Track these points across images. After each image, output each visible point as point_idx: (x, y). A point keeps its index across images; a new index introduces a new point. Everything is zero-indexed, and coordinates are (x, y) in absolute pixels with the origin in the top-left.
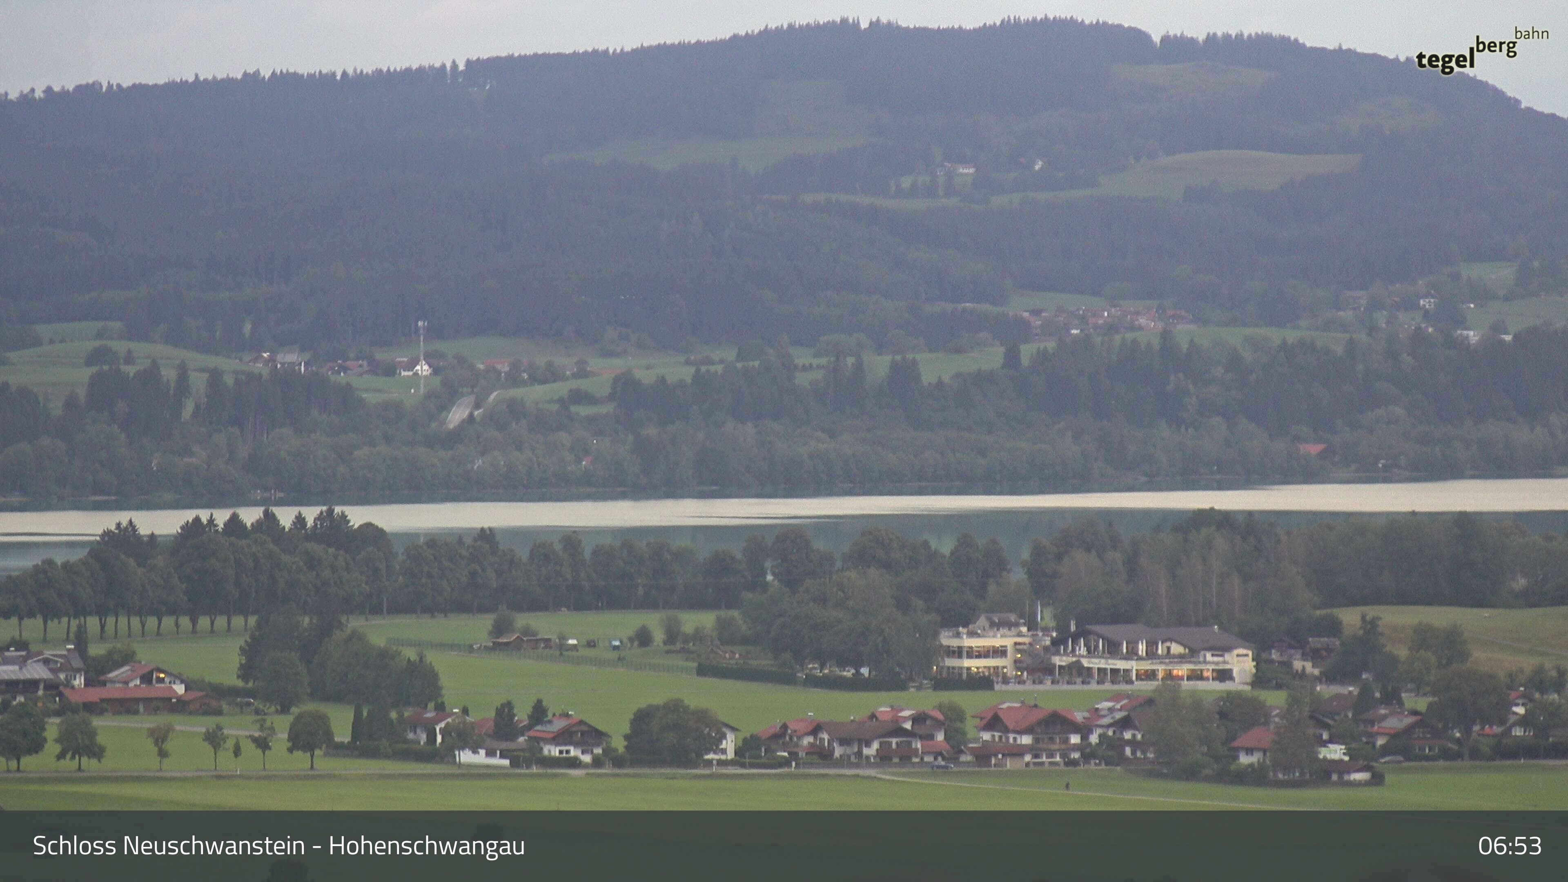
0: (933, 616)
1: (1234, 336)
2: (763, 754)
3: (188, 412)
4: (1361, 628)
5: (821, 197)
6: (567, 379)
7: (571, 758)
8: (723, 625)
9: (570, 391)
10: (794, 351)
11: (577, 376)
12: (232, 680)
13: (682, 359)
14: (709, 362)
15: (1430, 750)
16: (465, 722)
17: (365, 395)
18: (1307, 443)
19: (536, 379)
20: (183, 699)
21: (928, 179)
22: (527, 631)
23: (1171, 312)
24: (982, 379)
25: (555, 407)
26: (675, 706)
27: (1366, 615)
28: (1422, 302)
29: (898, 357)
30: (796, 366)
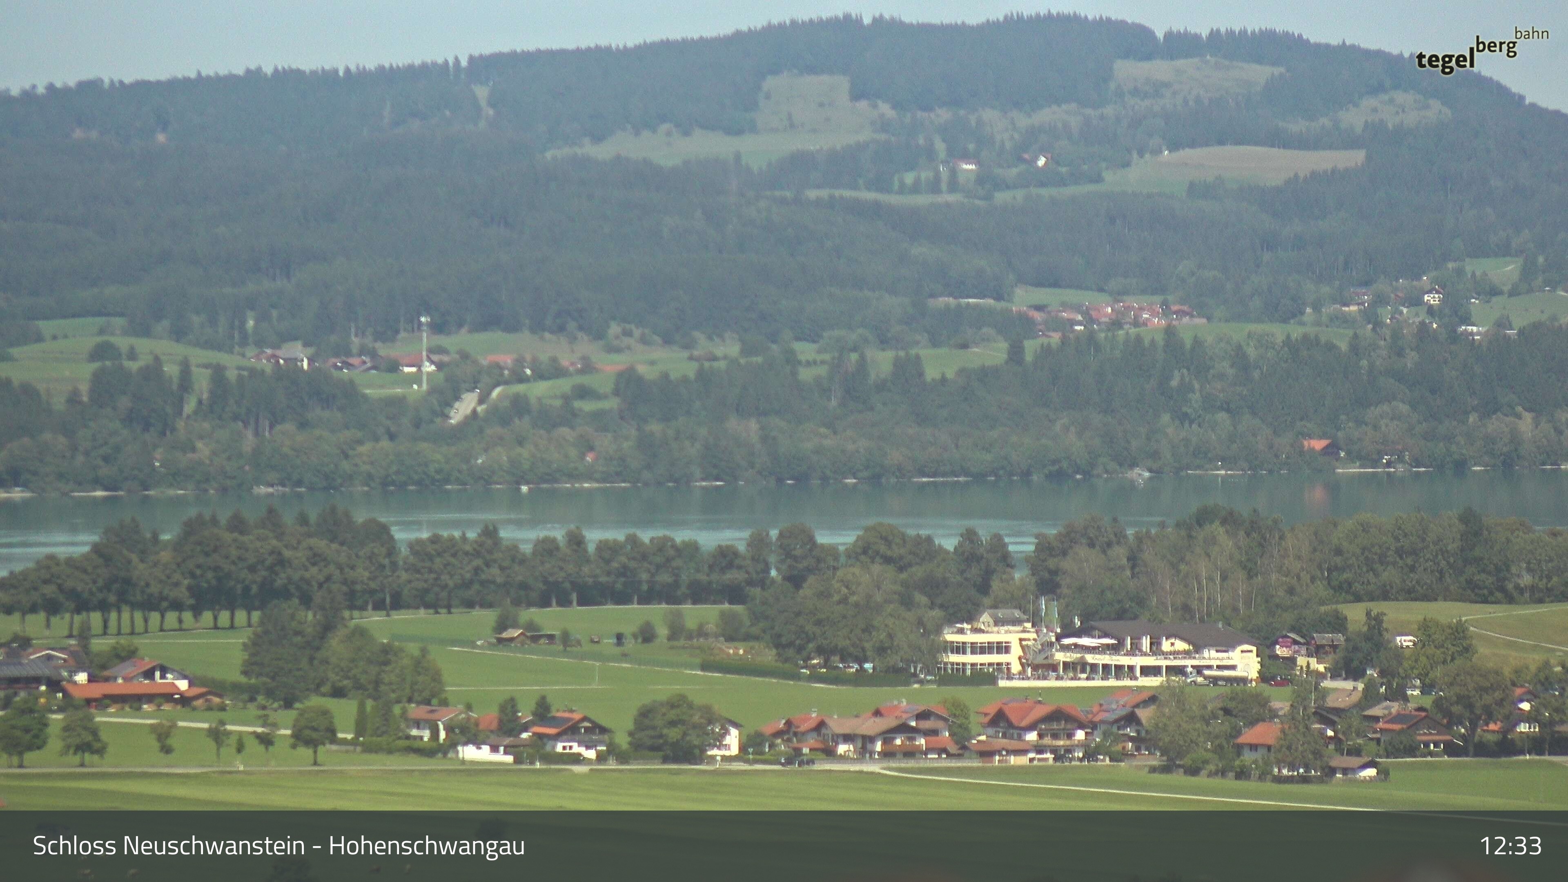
0: (937, 613)
1: (1238, 332)
2: (767, 750)
3: (189, 407)
4: (1365, 623)
5: (824, 193)
6: (571, 375)
7: (574, 754)
8: (727, 619)
9: (574, 387)
10: (798, 346)
11: (582, 372)
12: (235, 676)
13: (686, 354)
14: (715, 359)
15: (1434, 747)
16: (469, 718)
17: (368, 391)
18: (1311, 438)
19: (540, 375)
20: (187, 695)
21: (931, 174)
22: (531, 626)
23: (1175, 308)
24: (985, 375)
25: (558, 403)
26: (678, 702)
27: (1371, 610)
28: (1426, 298)
29: (902, 354)
30: (800, 362)
